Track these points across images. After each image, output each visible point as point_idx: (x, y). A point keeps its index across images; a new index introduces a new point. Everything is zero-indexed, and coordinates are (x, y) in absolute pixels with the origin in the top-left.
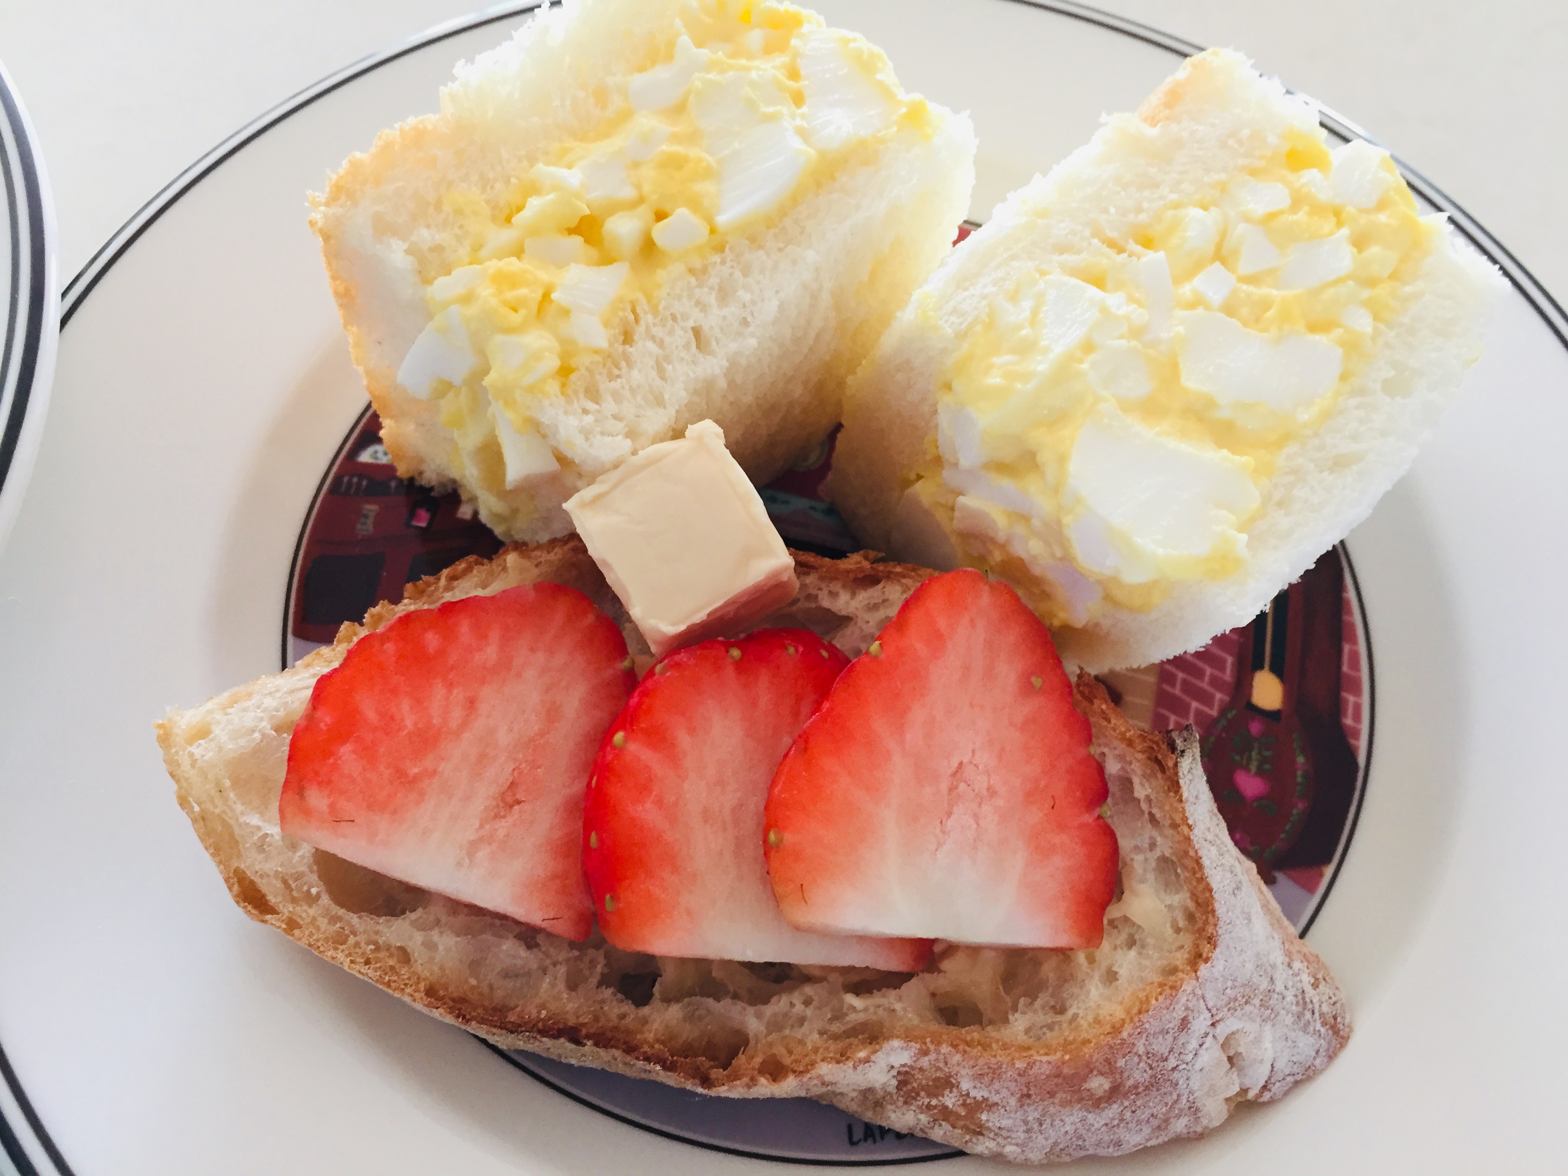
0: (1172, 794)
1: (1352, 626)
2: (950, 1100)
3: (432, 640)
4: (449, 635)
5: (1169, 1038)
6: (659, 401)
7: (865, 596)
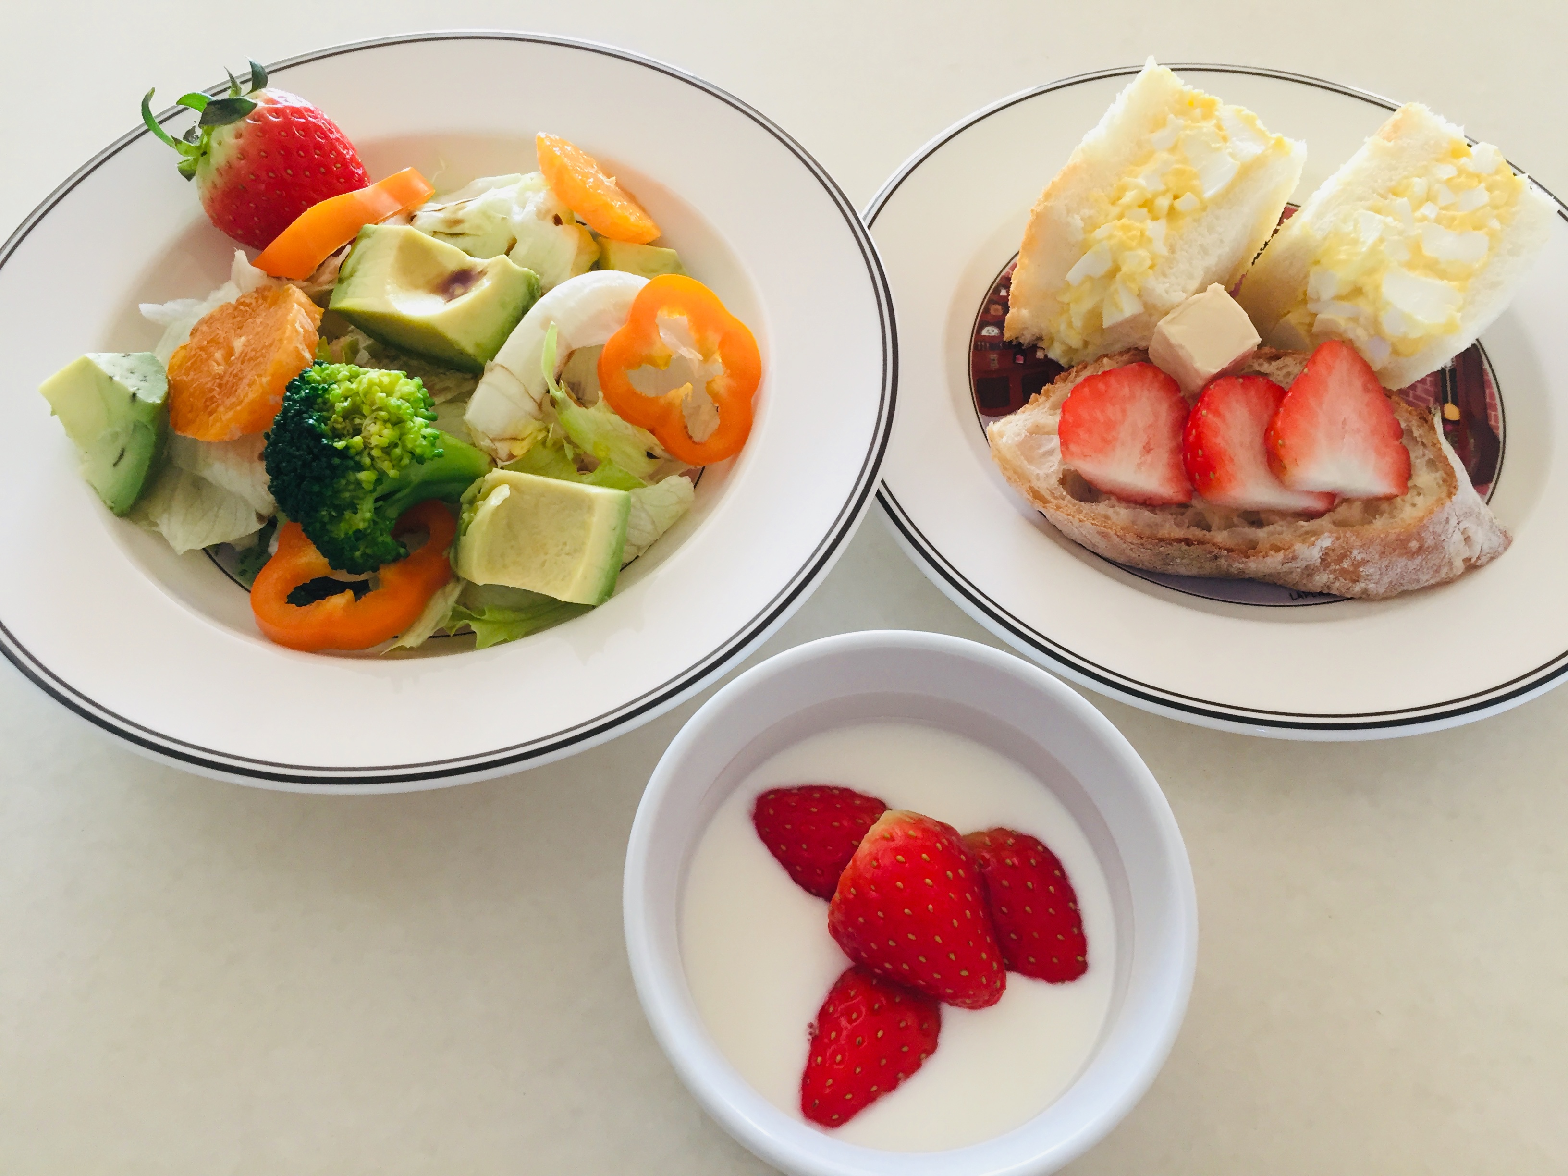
0: (1432, 431)
1: (1489, 381)
2: (1346, 564)
3: (1101, 386)
4: (1107, 385)
5: (1442, 526)
6: (1191, 276)
7: (1274, 364)
